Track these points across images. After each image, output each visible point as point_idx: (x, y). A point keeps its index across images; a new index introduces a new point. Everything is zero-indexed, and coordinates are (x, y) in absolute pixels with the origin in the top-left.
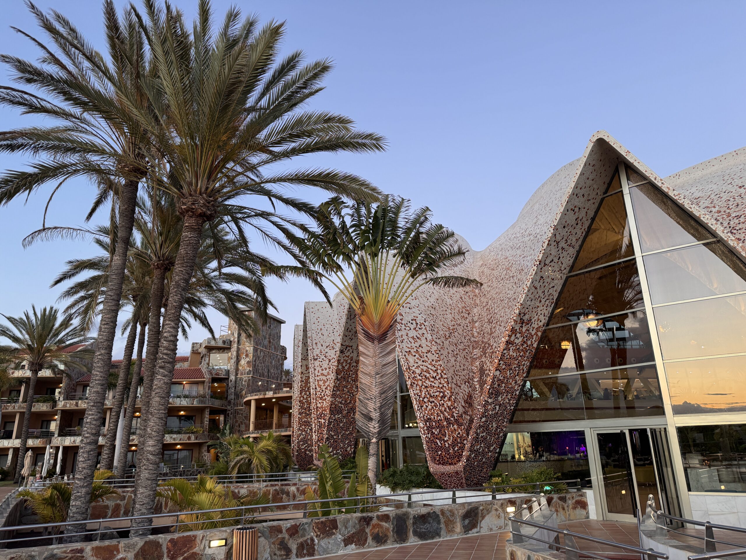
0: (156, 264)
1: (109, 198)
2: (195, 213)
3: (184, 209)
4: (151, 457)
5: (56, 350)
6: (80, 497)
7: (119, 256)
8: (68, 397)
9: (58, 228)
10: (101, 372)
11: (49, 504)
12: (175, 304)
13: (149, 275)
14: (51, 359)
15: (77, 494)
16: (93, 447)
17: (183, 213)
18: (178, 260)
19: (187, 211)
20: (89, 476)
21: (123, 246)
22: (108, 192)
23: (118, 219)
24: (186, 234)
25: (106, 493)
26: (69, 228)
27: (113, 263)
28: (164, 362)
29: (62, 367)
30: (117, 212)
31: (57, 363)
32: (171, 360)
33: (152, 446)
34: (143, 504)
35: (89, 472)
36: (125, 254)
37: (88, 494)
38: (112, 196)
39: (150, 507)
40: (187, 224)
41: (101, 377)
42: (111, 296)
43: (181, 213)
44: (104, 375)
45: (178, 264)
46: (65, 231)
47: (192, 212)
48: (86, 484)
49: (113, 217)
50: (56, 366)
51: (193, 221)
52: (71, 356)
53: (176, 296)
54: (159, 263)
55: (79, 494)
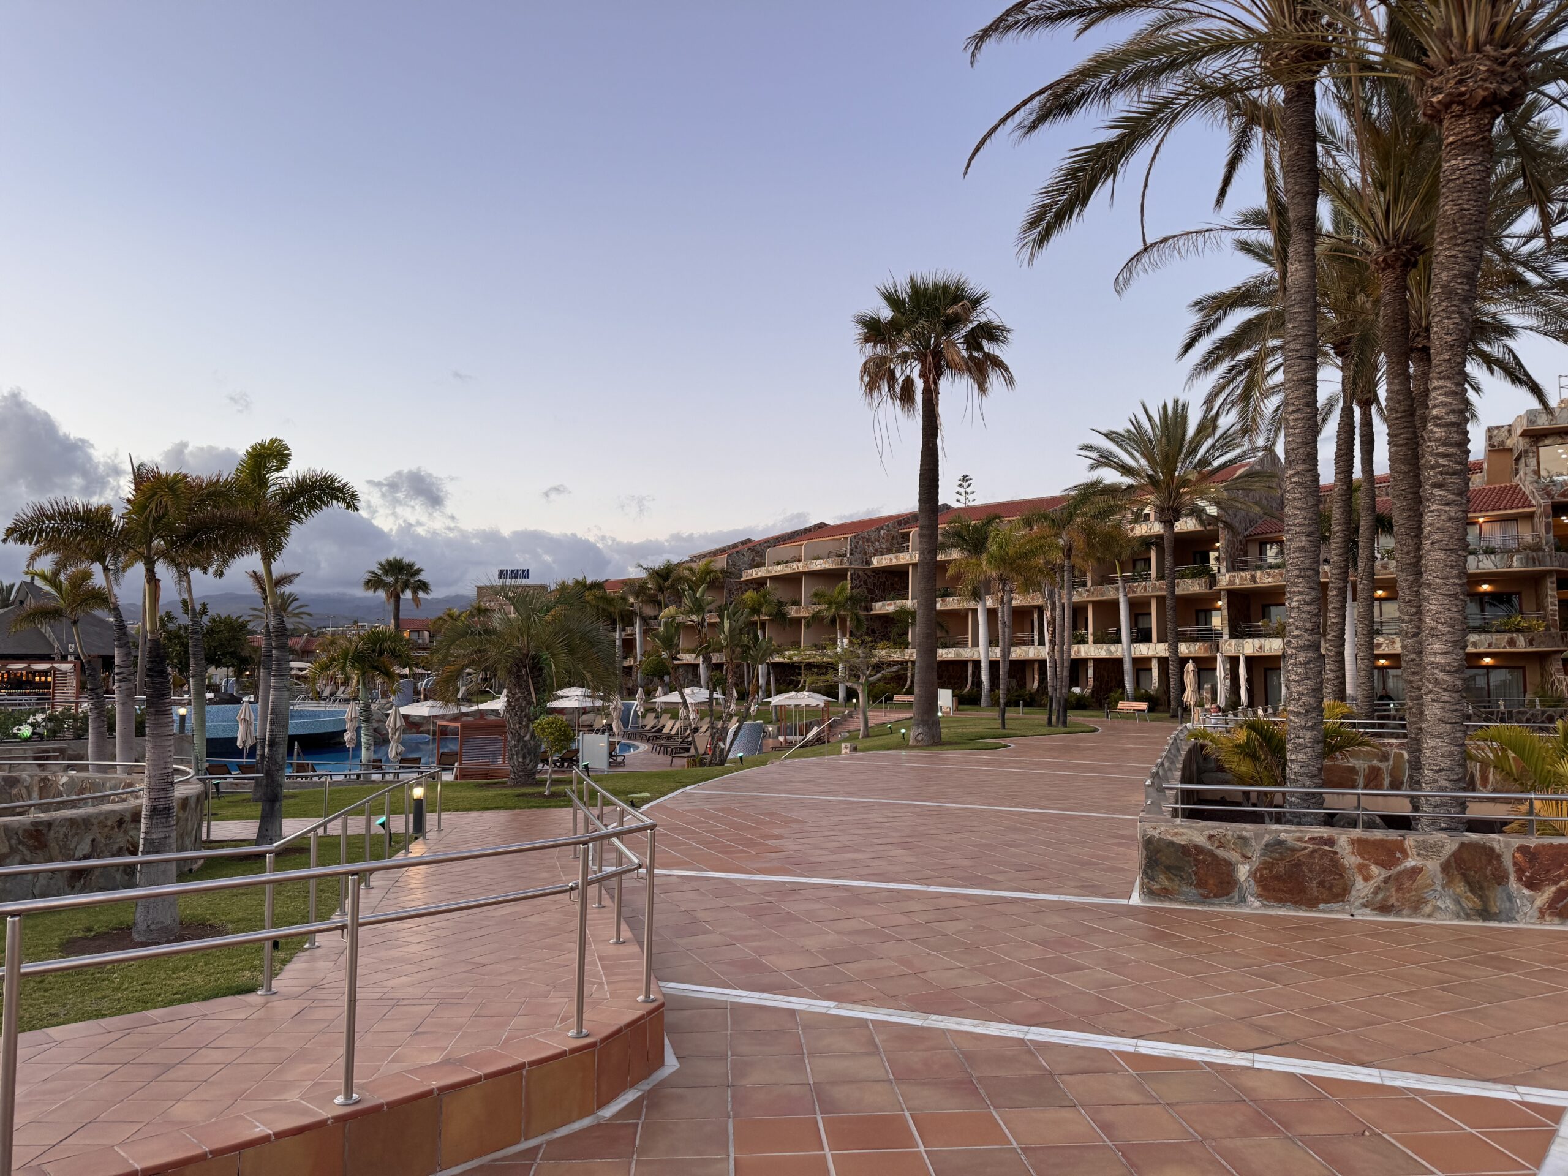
0: (1381, 259)
1: (1254, 143)
2: (1469, 102)
3: (1439, 102)
4: (1442, 676)
5: (1198, 481)
6: (1303, 746)
7: (1300, 261)
8: (1235, 566)
9: (1169, 238)
10: (1304, 509)
11: (1247, 755)
12: (1448, 338)
13: (1363, 289)
14: (1191, 499)
15: (1297, 740)
16: (1311, 654)
17: (1436, 116)
18: (1442, 233)
19: (1447, 105)
20: (1314, 708)
21: (1305, 237)
22: (1251, 129)
23: (1281, 182)
24: (1453, 165)
25: (1350, 744)
26: (1188, 233)
27: (1289, 282)
28: (1441, 473)
29: (1213, 510)
30: (1277, 167)
31: (1201, 503)
32: (1459, 467)
33: (1441, 654)
34: (1440, 770)
35: (1312, 700)
36: (1311, 255)
37: (1319, 742)
38: (1260, 136)
39: (1456, 777)
40: (1451, 139)
41: (1305, 518)
42: (1297, 351)
43: (1431, 117)
44: (1310, 515)
45: (1441, 244)
46: (1181, 242)
47: (1459, 103)
48: (1310, 724)
49: (1270, 181)
50: (1203, 510)
51: (1465, 125)
52: (1226, 488)
53: (1449, 318)
54: (1387, 254)
55: (1301, 741)
